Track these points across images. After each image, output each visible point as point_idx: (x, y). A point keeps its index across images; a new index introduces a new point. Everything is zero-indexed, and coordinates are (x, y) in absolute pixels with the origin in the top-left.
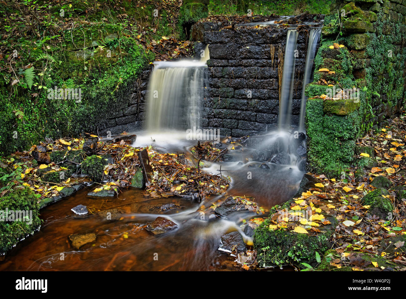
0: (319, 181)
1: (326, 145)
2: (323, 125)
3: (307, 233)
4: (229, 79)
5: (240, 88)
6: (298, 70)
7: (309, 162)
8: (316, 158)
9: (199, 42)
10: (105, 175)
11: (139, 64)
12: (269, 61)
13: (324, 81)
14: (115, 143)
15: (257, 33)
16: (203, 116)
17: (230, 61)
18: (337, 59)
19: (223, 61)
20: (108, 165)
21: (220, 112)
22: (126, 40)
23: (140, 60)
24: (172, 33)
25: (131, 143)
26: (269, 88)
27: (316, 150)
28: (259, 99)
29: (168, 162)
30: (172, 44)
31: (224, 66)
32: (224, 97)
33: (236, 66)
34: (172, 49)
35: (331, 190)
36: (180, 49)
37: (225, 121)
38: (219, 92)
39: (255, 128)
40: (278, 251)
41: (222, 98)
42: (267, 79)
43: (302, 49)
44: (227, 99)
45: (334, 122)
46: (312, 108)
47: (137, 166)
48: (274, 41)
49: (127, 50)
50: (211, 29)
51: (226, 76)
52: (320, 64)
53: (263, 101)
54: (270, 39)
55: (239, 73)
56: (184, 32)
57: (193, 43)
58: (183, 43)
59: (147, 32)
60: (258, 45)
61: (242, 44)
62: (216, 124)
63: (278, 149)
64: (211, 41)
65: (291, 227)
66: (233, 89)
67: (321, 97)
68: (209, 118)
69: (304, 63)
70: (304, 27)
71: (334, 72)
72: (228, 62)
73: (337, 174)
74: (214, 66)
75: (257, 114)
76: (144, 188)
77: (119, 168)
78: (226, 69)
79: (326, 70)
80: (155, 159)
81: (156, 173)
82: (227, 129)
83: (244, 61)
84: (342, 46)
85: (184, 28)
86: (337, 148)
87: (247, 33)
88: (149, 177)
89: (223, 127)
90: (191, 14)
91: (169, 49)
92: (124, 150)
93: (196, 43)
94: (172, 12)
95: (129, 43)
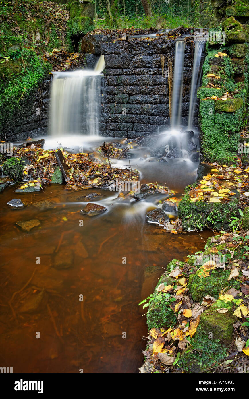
0: (213, 167)
1: (217, 138)
2: (214, 122)
3: (221, 201)
4: (124, 86)
5: (134, 94)
6: (185, 76)
7: (202, 153)
8: (209, 149)
9: (90, 53)
10: (25, 175)
11: (39, 74)
12: (160, 69)
13: (212, 84)
14: (26, 147)
15: (149, 44)
16: (101, 121)
17: (124, 70)
18: (221, 65)
19: (118, 70)
20: (27, 166)
21: (117, 116)
22: (27, 52)
24: (62, 45)
25: (41, 146)
26: (160, 93)
27: (209, 143)
28: (151, 104)
29: (82, 161)
30: (64, 56)
31: (118, 75)
32: (119, 103)
33: (130, 75)
34: (63, 61)
35: (225, 173)
36: (71, 61)
37: (121, 125)
38: (115, 99)
39: (148, 130)
40: (199, 217)
41: (118, 104)
42: (158, 85)
43: (188, 58)
44: (123, 104)
45: (224, 118)
46: (206, 107)
47: (54, 165)
48: (164, 51)
49: (29, 61)
50: (102, 41)
51: (122, 84)
52: (207, 70)
53: (155, 105)
54: (160, 50)
55: (134, 81)
56: (72, 45)
57: (82, 55)
58: (73, 54)
59: (40, 44)
60: (149, 55)
61: (135, 54)
62: (113, 128)
64: (106, 52)
65: (207, 199)
66: (127, 95)
67: (212, 98)
68: (106, 122)
69: (191, 71)
70: (190, 38)
71: (219, 77)
72: (123, 71)
73: (227, 161)
74: (110, 75)
75: (150, 117)
76: (64, 182)
77: (38, 168)
78: (120, 77)
79: (213, 75)
80: (69, 158)
81: (73, 170)
82: (123, 132)
83: (138, 70)
84: (225, 54)
85: (72, 41)
86: (226, 140)
87: (139, 44)
88: (67, 173)
89: (120, 130)
90: (80, 27)
91: (61, 60)
92: (38, 153)
93: (86, 54)
94: (59, 25)
95: (29, 54)
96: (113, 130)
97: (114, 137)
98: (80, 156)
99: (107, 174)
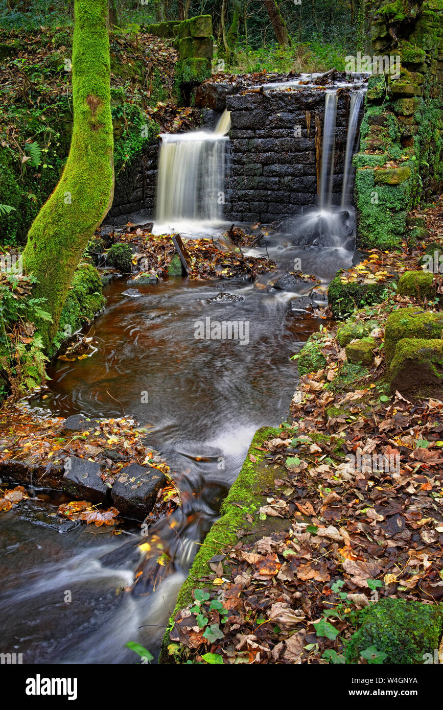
0: (372, 253)
1: (377, 217)
3: (376, 283)
4: (256, 153)
5: (270, 164)
6: (338, 140)
7: (359, 238)
8: (367, 232)
9: (208, 108)
10: (134, 265)
12: (304, 130)
14: (129, 233)
15: (290, 98)
16: (226, 200)
17: (258, 132)
18: (384, 126)
19: (249, 131)
20: (136, 254)
21: (246, 193)
22: (131, 108)
24: (169, 98)
25: (150, 231)
26: (305, 162)
27: (367, 224)
28: (292, 176)
29: (205, 247)
30: (171, 112)
31: (249, 138)
32: (250, 176)
33: (264, 138)
34: (171, 119)
35: (386, 259)
36: (182, 118)
37: (252, 204)
38: (245, 170)
39: (289, 211)
41: (248, 177)
42: (303, 151)
43: (342, 116)
44: (255, 177)
45: (386, 192)
46: (363, 179)
47: (170, 253)
48: (310, 107)
49: (132, 120)
51: (253, 150)
52: (366, 132)
53: (298, 178)
54: (305, 105)
55: (269, 146)
56: (182, 96)
57: (197, 110)
58: (183, 110)
60: (291, 111)
61: (272, 111)
62: (241, 208)
63: (320, 230)
64: (233, 107)
65: (361, 280)
66: (261, 165)
67: (371, 167)
68: (232, 202)
69: (346, 133)
70: (344, 90)
72: (255, 132)
73: (390, 246)
74: (238, 138)
75: (290, 194)
76: (184, 274)
77: (149, 257)
78: (252, 141)
80: (190, 245)
81: (194, 259)
82: (254, 214)
83: (275, 131)
85: (182, 91)
86: (389, 220)
87: (278, 97)
88: (188, 263)
89: (250, 211)
90: (195, 72)
91: (168, 118)
92: (147, 238)
93: (204, 110)
94: (165, 69)
95: (133, 111)
96: (241, 211)
97: (242, 221)
98: (203, 242)
99: (238, 263)
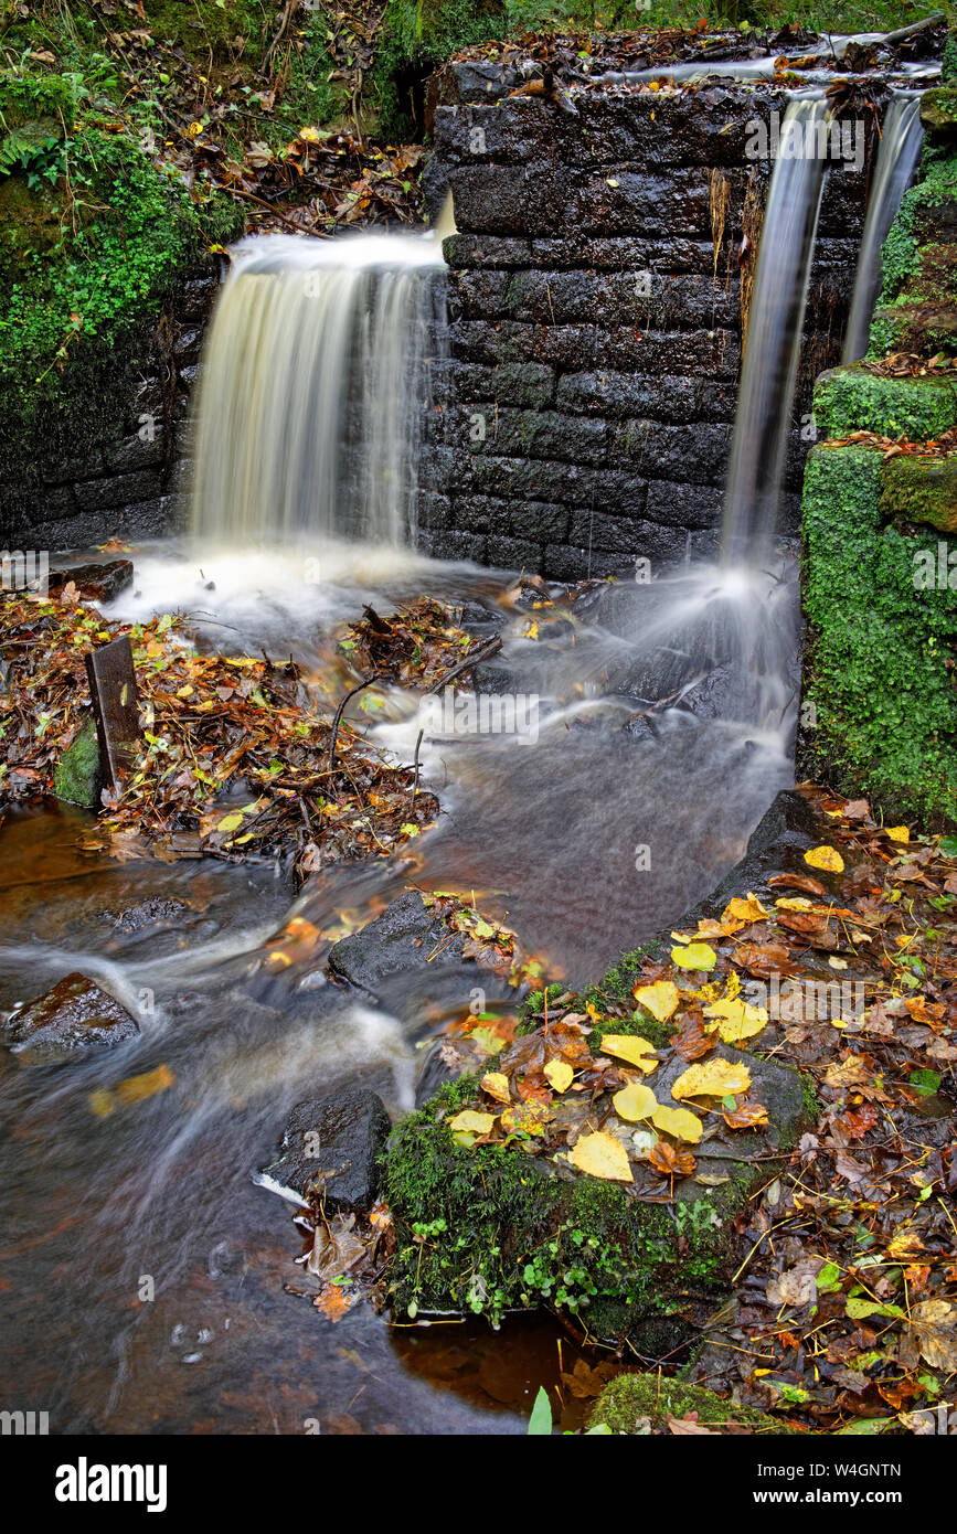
0: (833, 835)
1: (884, 667)
2: (874, 575)
3: (630, 1176)
4: (534, 324)
5: (577, 369)
11: (160, 249)
12: (702, 247)
15: (653, 116)
16: (431, 485)
17: (540, 245)
19: (510, 242)
21: (497, 469)
23: (164, 233)
24: (348, 112)
26: (701, 369)
27: (843, 686)
28: (656, 418)
29: (216, 699)
30: (342, 162)
31: (513, 268)
32: (512, 406)
33: (562, 268)
34: (339, 185)
35: (868, 892)
36: (375, 183)
37: (516, 509)
38: (494, 383)
39: (639, 547)
41: (505, 410)
42: (695, 328)
44: (527, 412)
47: (83, 708)
48: (726, 155)
50: (485, 93)
51: (525, 313)
52: (901, 270)
53: (675, 429)
54: (708, 144)
55: (577, 301)
56: (401, 107)
58: (390, 153)
59: (233, 107)
60: (656, 170)
61: (591, 166)
62: (483, 519)
65: (566, 1132)
66: (549, 369)
68: (452, 493)
69: (853, 259)
70: (859, 87)
72: (530, 248)
73: (923, 805)
74: (472, 266)
75: (646, 486)
77: (17, 713)
78: (520, 278)
80: (164, 681)
82: (524, 543)
83: (600, 246)
85: (397, 90)
86: (935, 683)
87: (611, 113)
88: (127, 760)
89: (511, 534)
90: (420, 26)
91: (327, 183)
94: (353, 16)
95: (111, 158)
96: (482, 530)
97: (486, 563)
98: (219, 674)
